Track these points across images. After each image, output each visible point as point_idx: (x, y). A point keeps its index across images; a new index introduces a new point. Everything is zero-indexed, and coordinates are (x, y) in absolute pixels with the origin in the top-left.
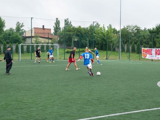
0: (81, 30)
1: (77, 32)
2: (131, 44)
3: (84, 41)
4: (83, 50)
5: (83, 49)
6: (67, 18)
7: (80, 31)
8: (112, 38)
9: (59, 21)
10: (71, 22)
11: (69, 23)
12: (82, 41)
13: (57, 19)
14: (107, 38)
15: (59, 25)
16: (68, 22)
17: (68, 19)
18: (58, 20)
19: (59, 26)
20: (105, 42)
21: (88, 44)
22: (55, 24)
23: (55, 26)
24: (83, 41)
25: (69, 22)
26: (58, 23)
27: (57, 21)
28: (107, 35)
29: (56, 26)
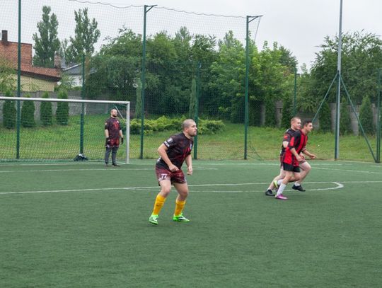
0: (167, 49)
1: (153, 57)
2: (360, 104)
3: (178, 89)
4: (176, 123)
5: (176, 120)
6: (83, 8)
7: (161, 51)
8: (279, 80)
9: (54, 17)
10: (95, 24)
11: (89, 27)
12: (167, 88)
13: (46, 10)
14: (261, 81)
15: (54, 33)
16: (86, 21)
17: (85, 12)
18: (50, 15)
19: (52, 36)
20: (256, 94)
21: (194, 102)
22: (40, 27)
23: (39, 36)
24: (172, 89)
25: (91, 22)
26: (49, 24)
27: (45, 18)
28: (263, 68)
29: (44, 33)
